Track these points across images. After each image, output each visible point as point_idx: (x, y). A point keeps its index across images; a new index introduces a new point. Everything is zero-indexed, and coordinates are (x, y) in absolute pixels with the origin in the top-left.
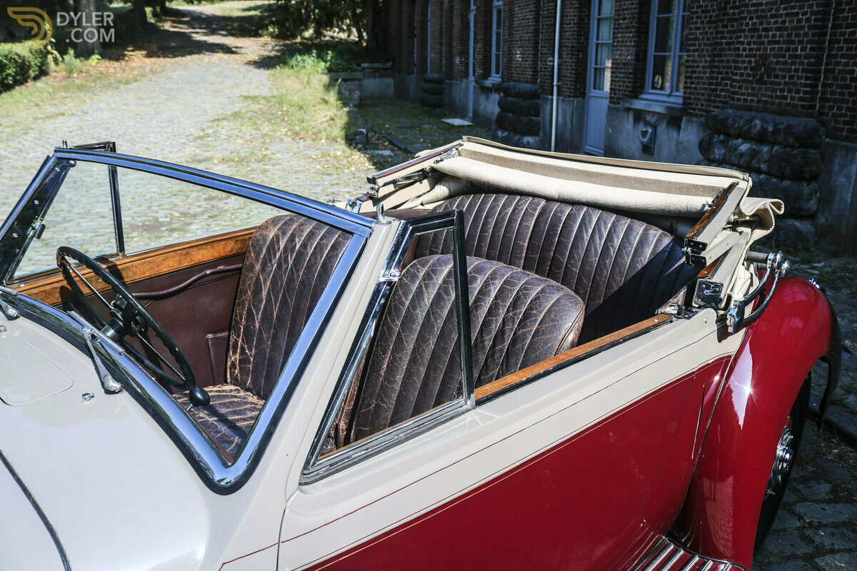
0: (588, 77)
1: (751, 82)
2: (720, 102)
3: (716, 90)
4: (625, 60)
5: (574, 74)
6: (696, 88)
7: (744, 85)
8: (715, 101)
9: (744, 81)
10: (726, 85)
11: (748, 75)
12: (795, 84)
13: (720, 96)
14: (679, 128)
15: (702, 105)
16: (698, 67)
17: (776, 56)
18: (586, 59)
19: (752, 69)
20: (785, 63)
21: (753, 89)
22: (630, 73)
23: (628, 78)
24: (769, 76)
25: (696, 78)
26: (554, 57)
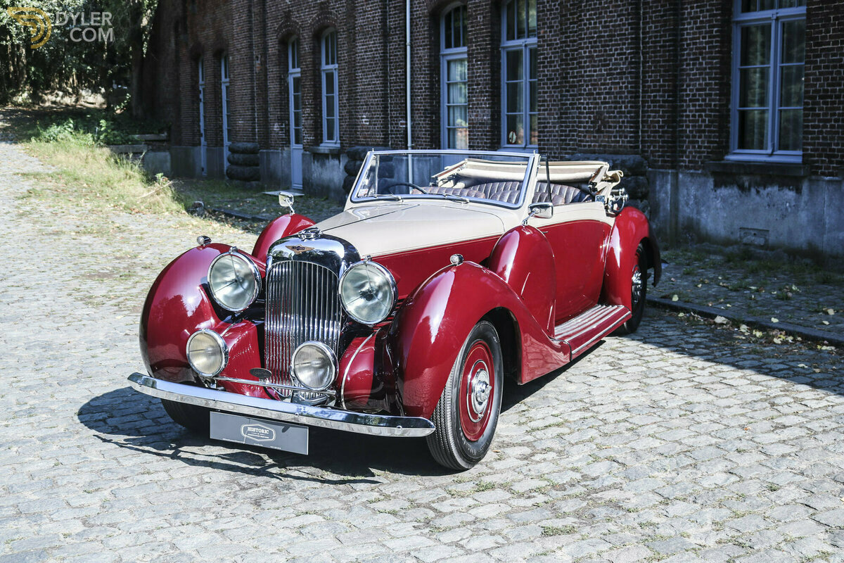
0: (442, 137)
1: (592, 132)
2: (570, 149)
3: (566, 140)
4: (482, 120)
5: (429, 135)
6: (548, 140)
7: (587, 135)
8: (566, 149)
9: (587, 132)
10: (573, 136)
11: (590, 127)
12: (624, 132)
13: (569, 145)
15: (555, 153)
16: (548, 123)
17: (608, 113)
18: (439, 120)
19: (592, 122)
20: (615, 117)
21: (595, 137)
22: (487, 131)
23: (486, 135)
24: (605, 127)
25: (548, 132)
26: (406, 120)
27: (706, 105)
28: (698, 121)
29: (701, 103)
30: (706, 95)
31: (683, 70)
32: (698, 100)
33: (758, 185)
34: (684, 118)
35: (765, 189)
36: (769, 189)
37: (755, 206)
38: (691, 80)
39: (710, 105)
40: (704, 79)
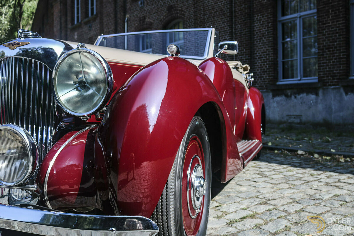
30: (267, 55)
33: (295, 94)
34: (256, 67)
35: (299, 95)
36: (301, 95)
37: (294, 104)
38: (259, 49)
39: (269, 59)
40: (265, 47)
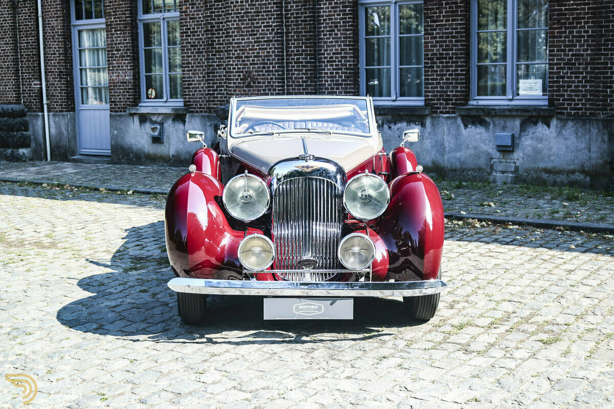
0: (75, 95)
1: (243, 87)
2: (218, 101)
3: (214, 94)
4: (123, 79)
5: (65, 93)
6: (194, 95)
7: (237, 89)
8: (214, 101)
9: (236, 87)
10: (221, 90)
11: (239, 83)
12: (272, 86)
13: (217, 97)
14: (184, 122)
15: (201, 105)
16: (193, 81)
17: (256, 71)
18: (73, 81)
19: (241, 79)
20: (263, 75)
21: (244, 91)
22: (129, 89)
23: (128, 92)
24: (254, 83)
25: (193, 88)
26: (41, 81)
27: (342, 65)
28: (335, 77)
29: (337, 63)
30: (342, 57)
31: (321, 39)
32: (335, 61)
33: (389, 122)
34: (323, 75)
35: (395, 125)
36: (399, 125)
37: (387, 138)
38: (328, 46)
39: (346, 65)
40: (340, 46)
